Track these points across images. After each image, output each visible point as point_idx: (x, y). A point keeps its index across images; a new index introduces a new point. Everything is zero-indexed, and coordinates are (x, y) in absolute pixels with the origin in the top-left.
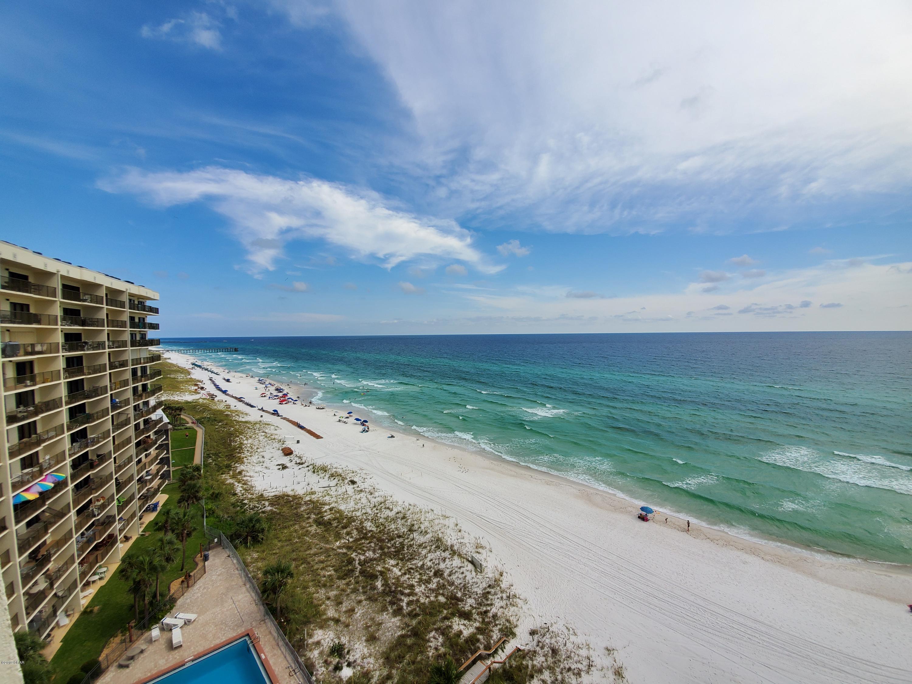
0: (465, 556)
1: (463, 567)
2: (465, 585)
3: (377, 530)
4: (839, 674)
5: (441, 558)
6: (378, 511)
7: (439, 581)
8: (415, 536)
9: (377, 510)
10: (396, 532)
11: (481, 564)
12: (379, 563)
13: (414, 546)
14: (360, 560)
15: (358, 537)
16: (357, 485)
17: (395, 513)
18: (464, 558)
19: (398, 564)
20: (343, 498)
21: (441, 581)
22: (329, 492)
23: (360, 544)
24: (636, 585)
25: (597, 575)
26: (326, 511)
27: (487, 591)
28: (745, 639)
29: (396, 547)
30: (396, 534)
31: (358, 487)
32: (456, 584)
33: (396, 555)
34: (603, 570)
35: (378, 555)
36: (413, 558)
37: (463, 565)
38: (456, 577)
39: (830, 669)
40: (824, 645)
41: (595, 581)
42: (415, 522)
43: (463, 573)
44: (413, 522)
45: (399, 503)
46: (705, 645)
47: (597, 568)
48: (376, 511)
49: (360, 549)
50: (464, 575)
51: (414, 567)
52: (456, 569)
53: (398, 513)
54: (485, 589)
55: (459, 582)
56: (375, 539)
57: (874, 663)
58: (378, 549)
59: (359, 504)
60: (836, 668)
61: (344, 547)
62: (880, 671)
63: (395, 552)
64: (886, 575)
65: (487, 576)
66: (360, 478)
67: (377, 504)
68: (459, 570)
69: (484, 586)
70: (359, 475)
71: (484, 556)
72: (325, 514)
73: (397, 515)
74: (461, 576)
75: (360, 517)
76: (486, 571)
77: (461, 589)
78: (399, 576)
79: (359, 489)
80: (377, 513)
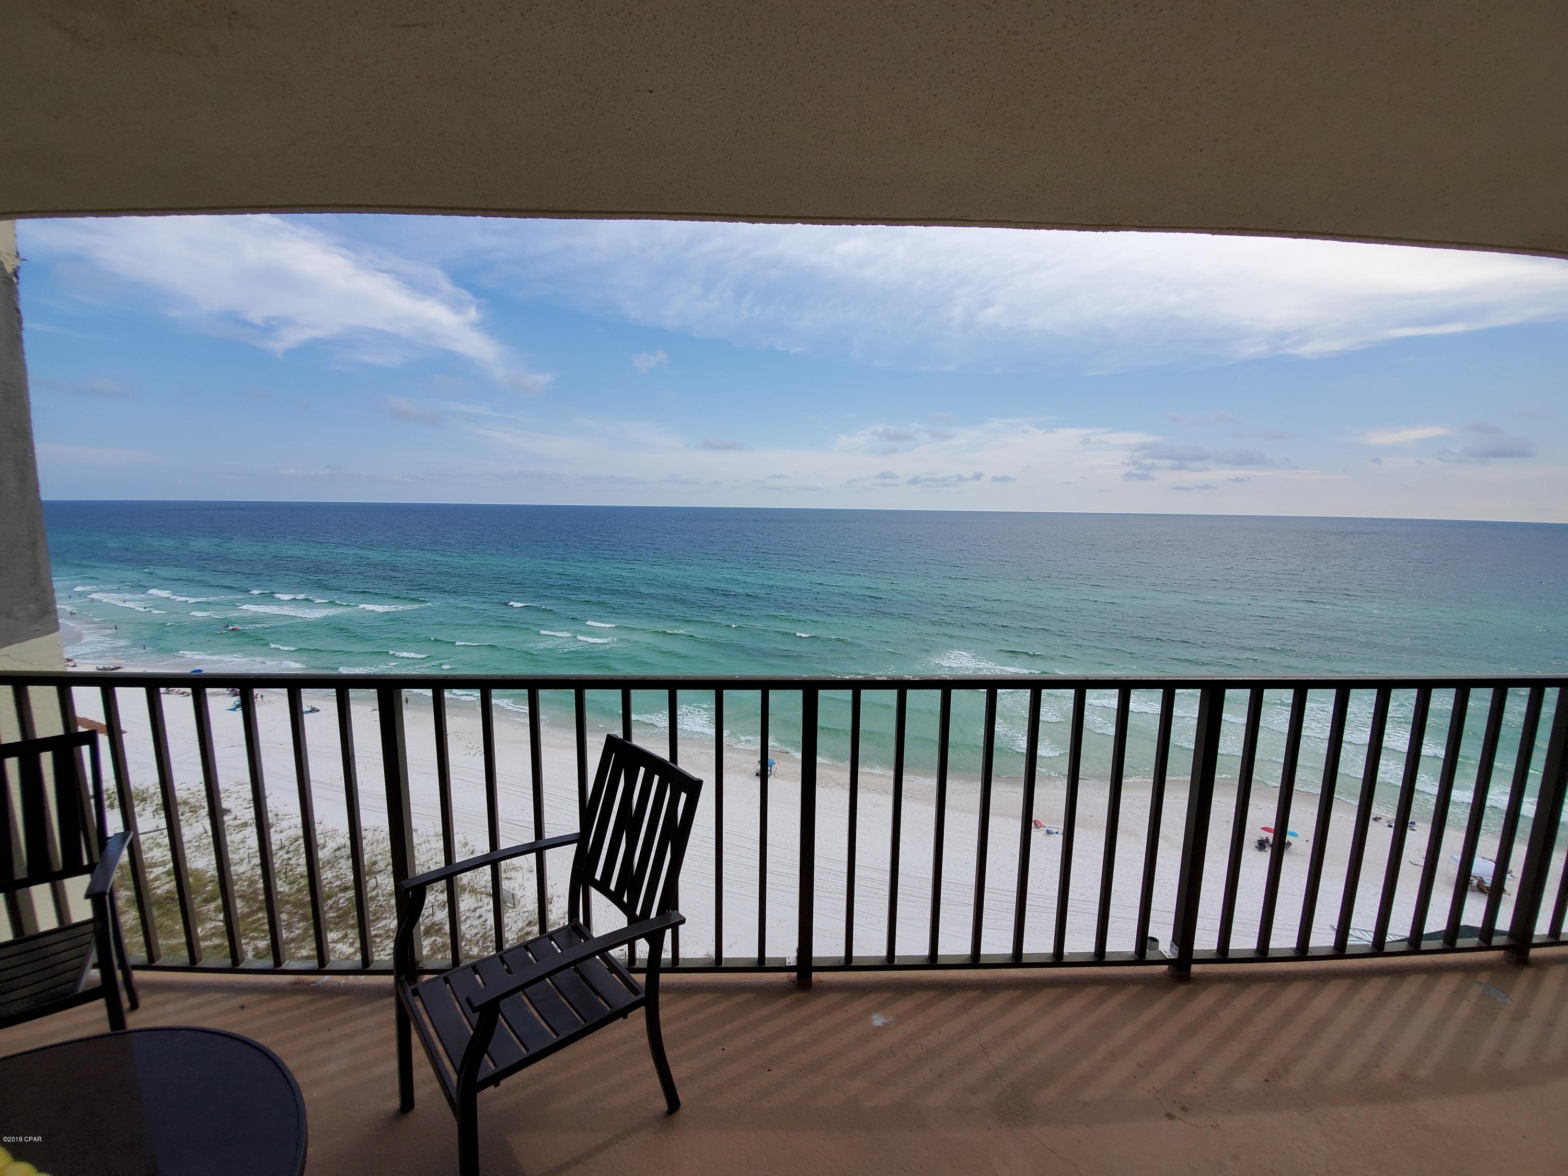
0: (483, 890)
1: (480, 907)
2: (485, 933)
3: (290, 889)
4: (964, 908)
5: (436, 904)
6: (290, 855)
7: (435, 941)
8: (379, 881)
9: (288, 852)
10: (338, 883)
11: (513, 895)
12: (303, 944)
13: (380, 898)
14: (256, 949)
15: (247, 910)
16: (233, 816)
17: (331, 851)
18: (481, 893)
19: (345, 936)
20: (198, 847)
21: (439, 940)
22: (159, 841)
23: (253, 922)
24: (749, 864)
25: (698, 864)
26: (157, 879)
27: (526, 931)
28: (871, 895)
29: (338, 909)
30: (337, 886)
31: (235, 818)
32: (468, 936)
33: (340, 922)
34: (706, 856)
35: (297, 932)
36: (378, 919)
37: (480, 904)
38: (467, 926)
39: (955, 905)
40: (950, 881)
41: (694, 873)
42: (379, 857)
43: (480, 917)
44: (374, 859)
45: (340, 832)
46: (828, 914)
47: (698, 854)
48: (286, 856)
49: (255, 930)
50: (482, 919)
51: (381, 932)
52: (468, 914)
53: (338, 849)
54: (522, 929)
55: (474, 932)
56: (288, 906)
57: (998, 889)
58: (299, 922)
59: (241, 851)
60: (961, 903)
61: (213, 935)
62: (1004, 897)
63: (338, 917)
64: (1012, 792)
65: (525, 909)
66: (239, 802)
67: (287, 843)
68: (472, 915)
69: (520, 927)
70: (235, 796)
71: (520, 881)
72: (157, 883)
73: (337, 853)
74: (476, 922)
75: (248, 874)
76: (522, 903)
77: (478, 942)
78: (350, 955)
79: (237, 822)
80: (289, 859)
